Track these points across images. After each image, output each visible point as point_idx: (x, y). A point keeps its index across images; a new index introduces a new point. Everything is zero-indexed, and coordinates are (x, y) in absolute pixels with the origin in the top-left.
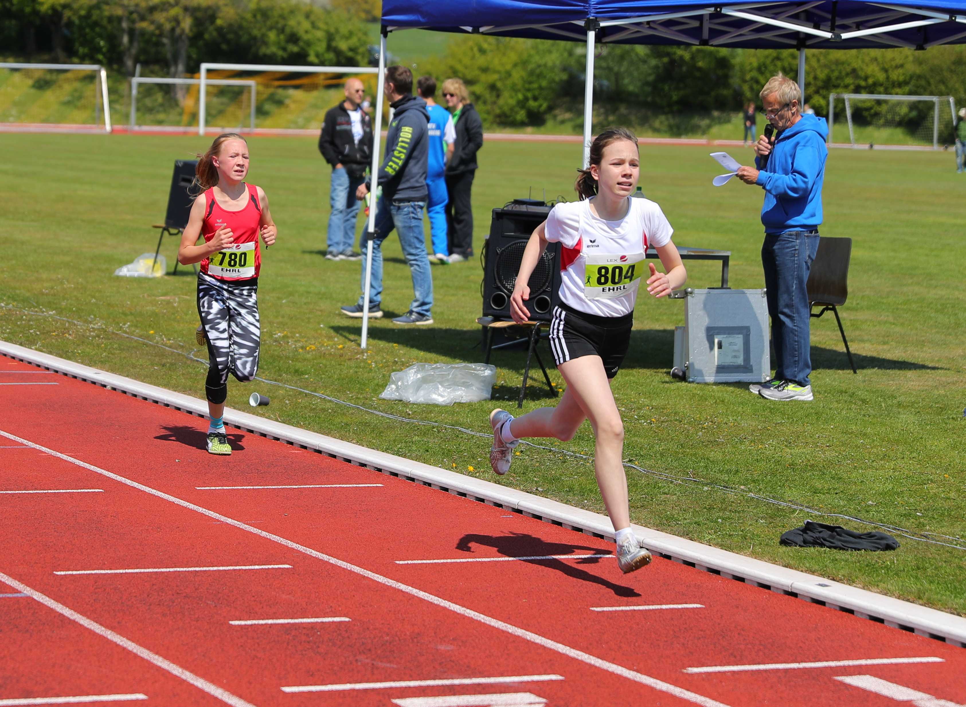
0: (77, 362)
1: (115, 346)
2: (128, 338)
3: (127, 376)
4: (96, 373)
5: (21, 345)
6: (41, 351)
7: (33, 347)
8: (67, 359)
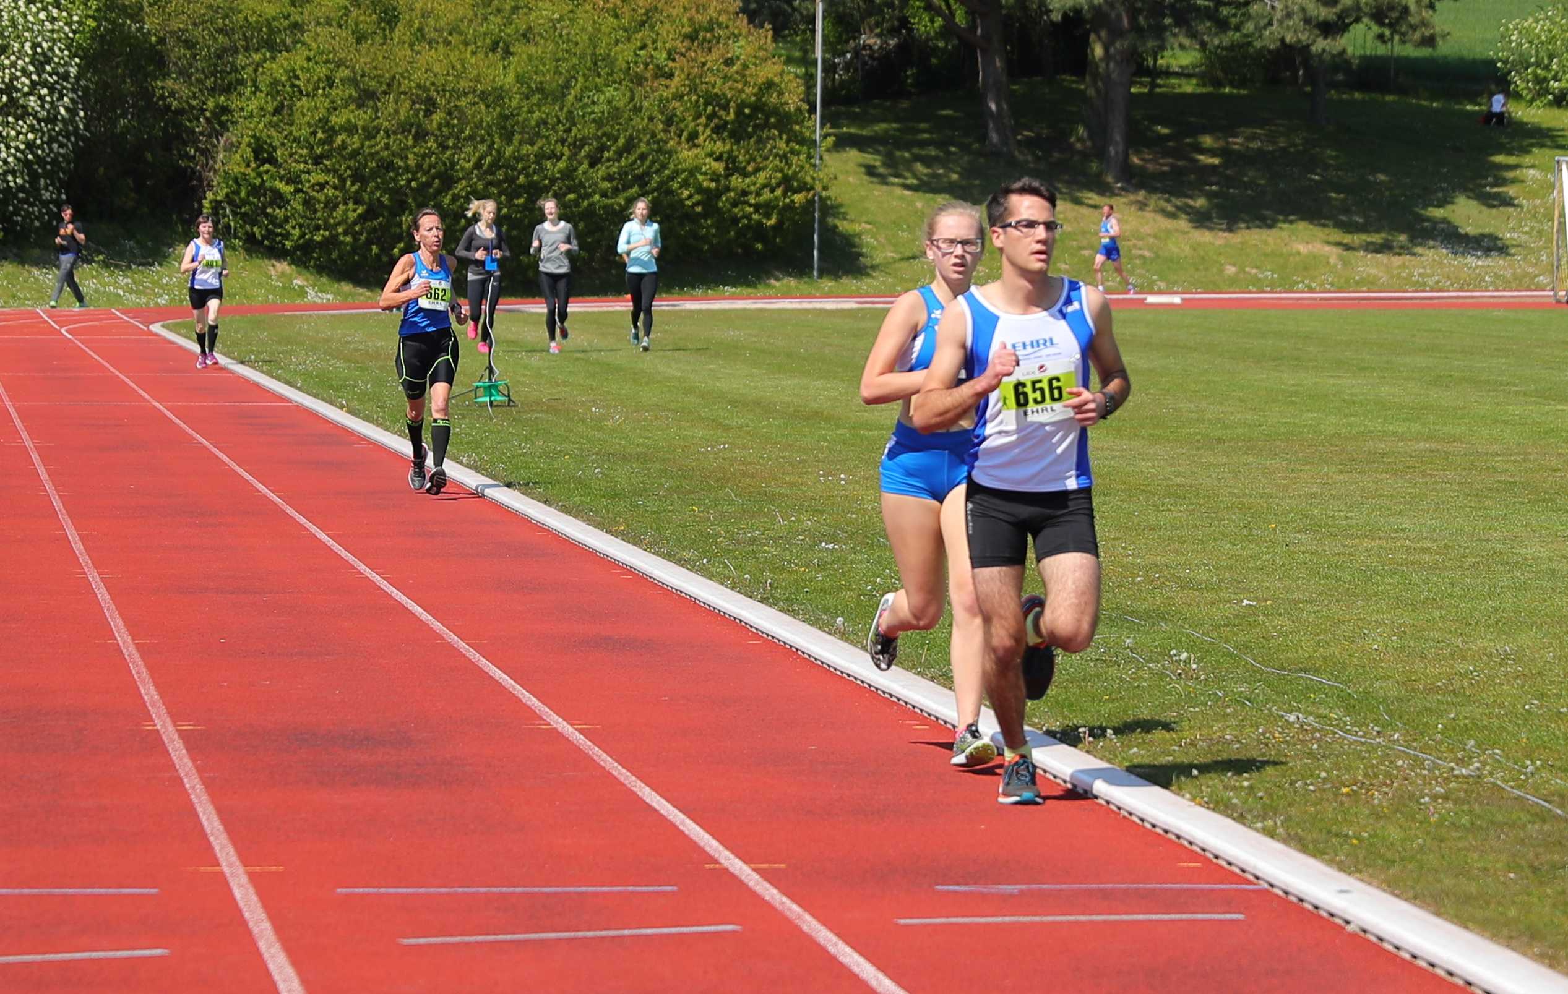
0: (1331, 862)
1: (1465, 820)
2: (1518, 798)
3: (1416, 898)
4: (1342, 891)
5: (1241, 819)
6: (1271, 834)
7: (1259, 825)
8: (1314, 856)
